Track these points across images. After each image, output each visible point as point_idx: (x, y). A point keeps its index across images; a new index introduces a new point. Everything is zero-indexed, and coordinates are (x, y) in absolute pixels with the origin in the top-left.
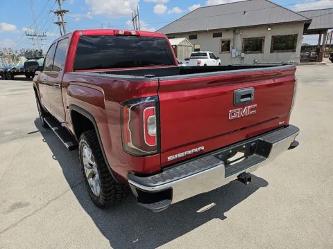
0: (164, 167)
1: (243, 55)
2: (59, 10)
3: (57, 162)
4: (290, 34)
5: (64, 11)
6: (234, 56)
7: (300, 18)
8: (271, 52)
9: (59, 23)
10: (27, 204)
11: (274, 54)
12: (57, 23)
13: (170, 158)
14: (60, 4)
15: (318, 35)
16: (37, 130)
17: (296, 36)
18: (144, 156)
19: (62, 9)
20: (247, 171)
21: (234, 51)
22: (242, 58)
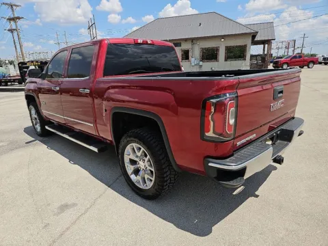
0: (235, 151)
1: (201, 63)
2: (12, 16)
3: (77, 166)
4: (241, 44)
5: (19, 18)
6: (193, 64)
7: (248, 31)
8: (226, 60)
9: (11, 31)
10: (74, 205)
11: (228, 62)
12: (9, 30)
13: (239, 143)
14: (13, 11)
15: (262, 46)
16: (33, 139)
17: (246, 46)
18: (222, 142)
19: (16, 16)
20: (279, 154)
21: (192, 60)
22: (201, 66)
